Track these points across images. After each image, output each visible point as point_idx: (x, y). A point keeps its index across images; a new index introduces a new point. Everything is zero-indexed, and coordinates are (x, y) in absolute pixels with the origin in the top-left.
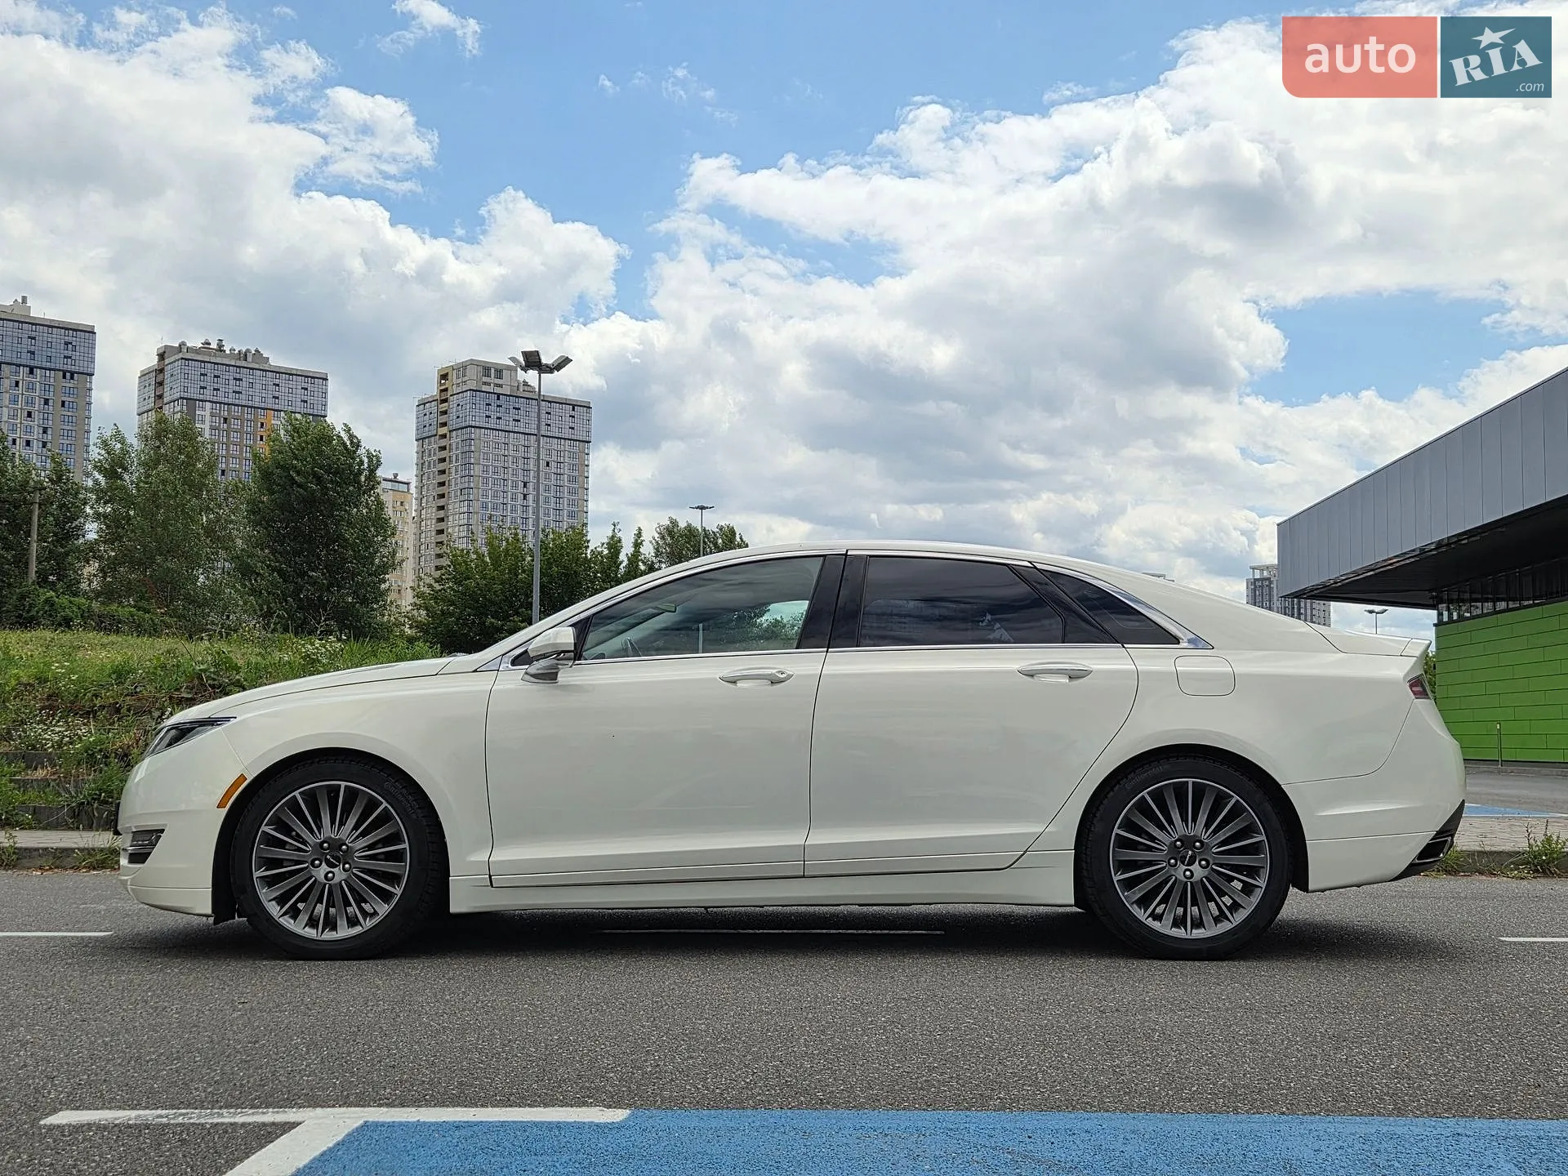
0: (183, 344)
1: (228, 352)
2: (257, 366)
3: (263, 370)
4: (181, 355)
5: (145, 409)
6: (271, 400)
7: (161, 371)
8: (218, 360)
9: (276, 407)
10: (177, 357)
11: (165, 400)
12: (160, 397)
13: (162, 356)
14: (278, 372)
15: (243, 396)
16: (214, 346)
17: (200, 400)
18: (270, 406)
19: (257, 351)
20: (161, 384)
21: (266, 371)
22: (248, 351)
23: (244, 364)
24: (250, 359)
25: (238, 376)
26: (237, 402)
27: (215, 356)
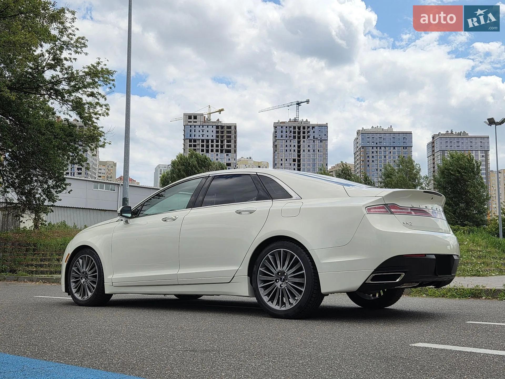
0: (440, 133)
1: (454, 133)
2: (464, 137)
3: (466, 138)
4: (439, 137)
5: (429, 155)
6: (470, 147)
7: (433, 143)
8: (451, 137)
9: (472, 149)
10: (438, 137)
11: (435, 152)
12: (434, 151)
13: (433, 138)
14: (471, 138)
15: (460, 147)
16: (450, 132)
17: (446, 150)
18: (469, 149)
19: (464, 132)
20: (433, 147)
21: (467, 138)
22: (461, 132)
23: (460, 136)
24: (462, 135)
25: (458, 141)
26: (458, 149)
27: (450, 135)
